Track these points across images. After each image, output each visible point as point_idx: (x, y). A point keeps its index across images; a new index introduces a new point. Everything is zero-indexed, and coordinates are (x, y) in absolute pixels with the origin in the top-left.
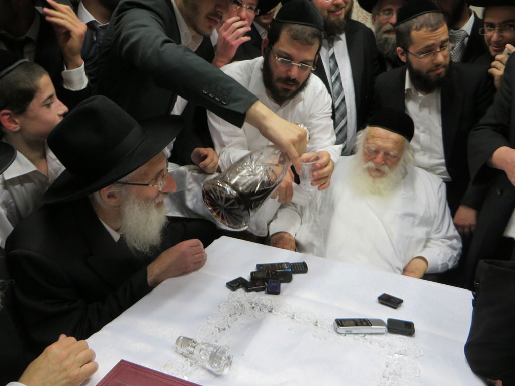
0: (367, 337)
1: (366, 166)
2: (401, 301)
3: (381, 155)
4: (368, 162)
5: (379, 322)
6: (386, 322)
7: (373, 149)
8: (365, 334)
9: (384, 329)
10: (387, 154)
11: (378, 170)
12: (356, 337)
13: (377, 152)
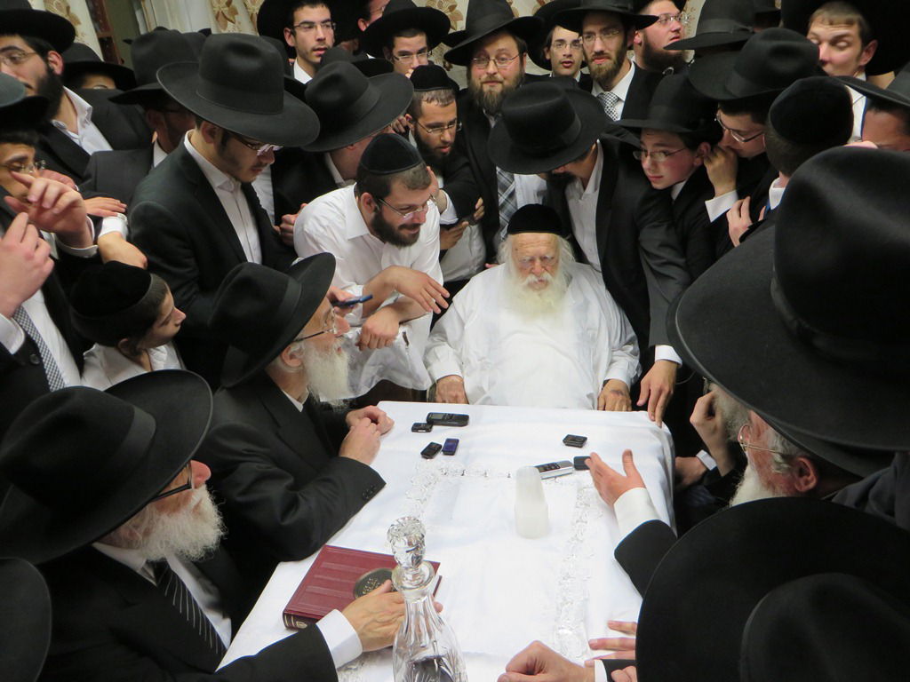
0: (558, 478)
1: (526, 282)
2: (585, 439)
3: (538, 262)
4: (526, 277)
5: (566, 464)
6: (573, 462)
7: (528, 258)
8: (555, 477)
9: (571, 469)
10: (543, 259)
11: (541, 281)
12: (548, 481)
13: (532, 260)
